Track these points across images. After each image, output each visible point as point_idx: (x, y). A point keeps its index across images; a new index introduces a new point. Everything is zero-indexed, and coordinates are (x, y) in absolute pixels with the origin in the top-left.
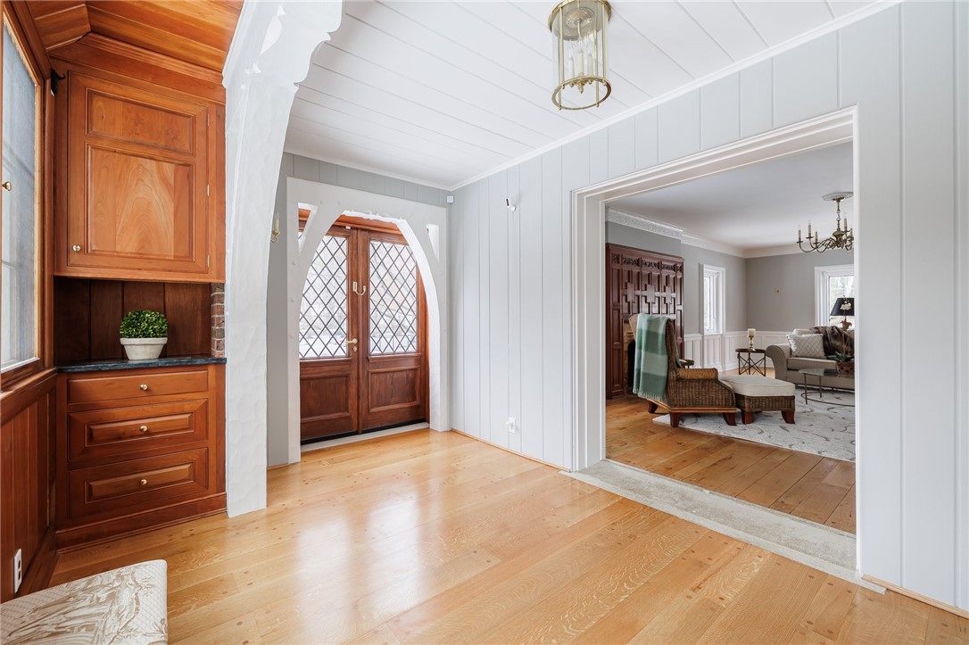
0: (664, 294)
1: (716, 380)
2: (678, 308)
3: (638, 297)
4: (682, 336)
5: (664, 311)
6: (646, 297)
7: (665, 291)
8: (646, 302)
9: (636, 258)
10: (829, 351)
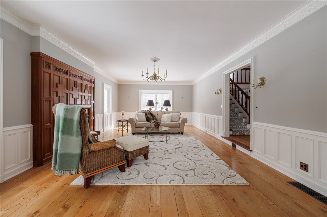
0: (84, 94)
1: (115, 147)
2: (92, 102)
3: (67, 94)
4: (94, 116)
5: (84, 103)
6: (73, 95)
7: (85, 92)
8: (72, 97)
9: (66, 70)
10: (148, 120)
